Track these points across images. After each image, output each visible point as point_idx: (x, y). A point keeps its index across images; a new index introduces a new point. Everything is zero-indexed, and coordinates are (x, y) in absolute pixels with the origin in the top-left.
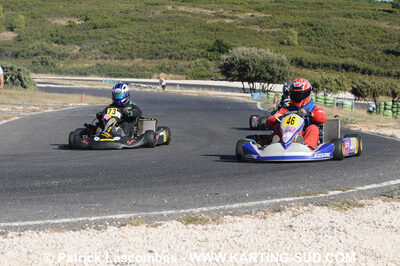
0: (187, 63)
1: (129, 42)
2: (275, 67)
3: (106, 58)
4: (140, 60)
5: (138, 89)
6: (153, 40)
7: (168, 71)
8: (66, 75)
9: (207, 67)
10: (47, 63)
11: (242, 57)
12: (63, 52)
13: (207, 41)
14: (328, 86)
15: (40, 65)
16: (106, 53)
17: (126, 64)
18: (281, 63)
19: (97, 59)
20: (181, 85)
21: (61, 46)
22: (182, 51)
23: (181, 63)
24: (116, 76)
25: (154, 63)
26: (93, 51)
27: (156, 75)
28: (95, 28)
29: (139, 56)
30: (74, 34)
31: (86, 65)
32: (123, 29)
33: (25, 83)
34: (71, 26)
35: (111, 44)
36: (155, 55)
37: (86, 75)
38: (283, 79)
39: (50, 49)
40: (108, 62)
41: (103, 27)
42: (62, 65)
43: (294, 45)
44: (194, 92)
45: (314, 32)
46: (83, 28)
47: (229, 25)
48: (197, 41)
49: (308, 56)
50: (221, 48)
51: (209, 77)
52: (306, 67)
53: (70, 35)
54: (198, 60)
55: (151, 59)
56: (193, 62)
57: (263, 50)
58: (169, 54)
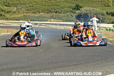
0: (63, 14)
3: (28, 13)
4: (43, 13)
6: (49, 4)
7: (55, 18)
8: (10, 20)
9: (72, 16)
10: (2, 15)
11: (86, 12)
13: (72, 5)
16: (28, 10)
17: (37, 15)
18: (103, 14)
19: (24, 13)
20: (60, 24)
21: (8, 7)
22: (61, 9)
23: (60, 15)
26: (22, 9)
27: (49, 20)
29: (42, 12)
31: (19, 16)
36: (49, 11)
37: (18, 20)
38: (104, 21)
42: (8, 16)
54: (68, 13)
55: (48, 13)
56: (66, 14)
57: (95, 9)
58: (56, 11)
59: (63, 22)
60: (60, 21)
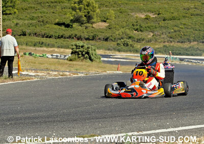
1: (188, 30)
5: (190, 64)
15: (123, 46)
24: (177, 55)
28: (164, 20)
30: (149, 25)
32: (183, 21)
33: (92, 57)
34: (147, 19)
35: (175, 31)
39: (131, 35)
40: (172, 44)
41: (171, 19)
46: (155, 20)
53: (147, 25)
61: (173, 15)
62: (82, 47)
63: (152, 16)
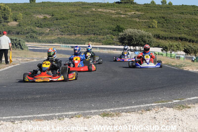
0: (102, 37)
1: (74, 27)
2: (146, 39)
3: (63, 35)
6: (86, 25)
7: (93, 41)
8: (43, 43)
9: (113, 39)
10: (33, 37)
11: (130, 34)
12: (41, 31)
13: (112, 26)
14: (173, 48)
15: (30, 38)
16: (62, 32)
17: (72, 38)
18: (149, 37)
19: (58, 35)
20: (100, 48)
21: (40, 29)
22: (100, 31)
23: (100, 37)
24: (67, 44)
25: (86, 37)
26: (56, 31)
27: (87, 43)
28: (57, 20)
29: (79, 34)
30: (47, 23)
31: (53, 38)
32: (71, 21)
33: (23, 47)
34: (45, 19)
35: (65, 27)
36: (87, 33)
37: (52, 43)
38: (150, 45)
39: (35, 30)
40: (63, 36)
41: (61, 19)
42: (41, 38)
43: (155, 28)
44: (106, 51)
45: (165, 22)
46: (51, 20)
47: (123, 18)
48: (108, 26)
49: (162, 33)
50: (119, 29)
51: (113, 44)
52: (162, 39)
53: (45, 23)
54: (108, 35)
55: (85, 35)
56: (106, 36)
57: (140, 30)
58: (94, 32)
59: (102, 45)
60: (99, 44)
61: (63, 16)
62: (16, 40)
63: (48, 17)
